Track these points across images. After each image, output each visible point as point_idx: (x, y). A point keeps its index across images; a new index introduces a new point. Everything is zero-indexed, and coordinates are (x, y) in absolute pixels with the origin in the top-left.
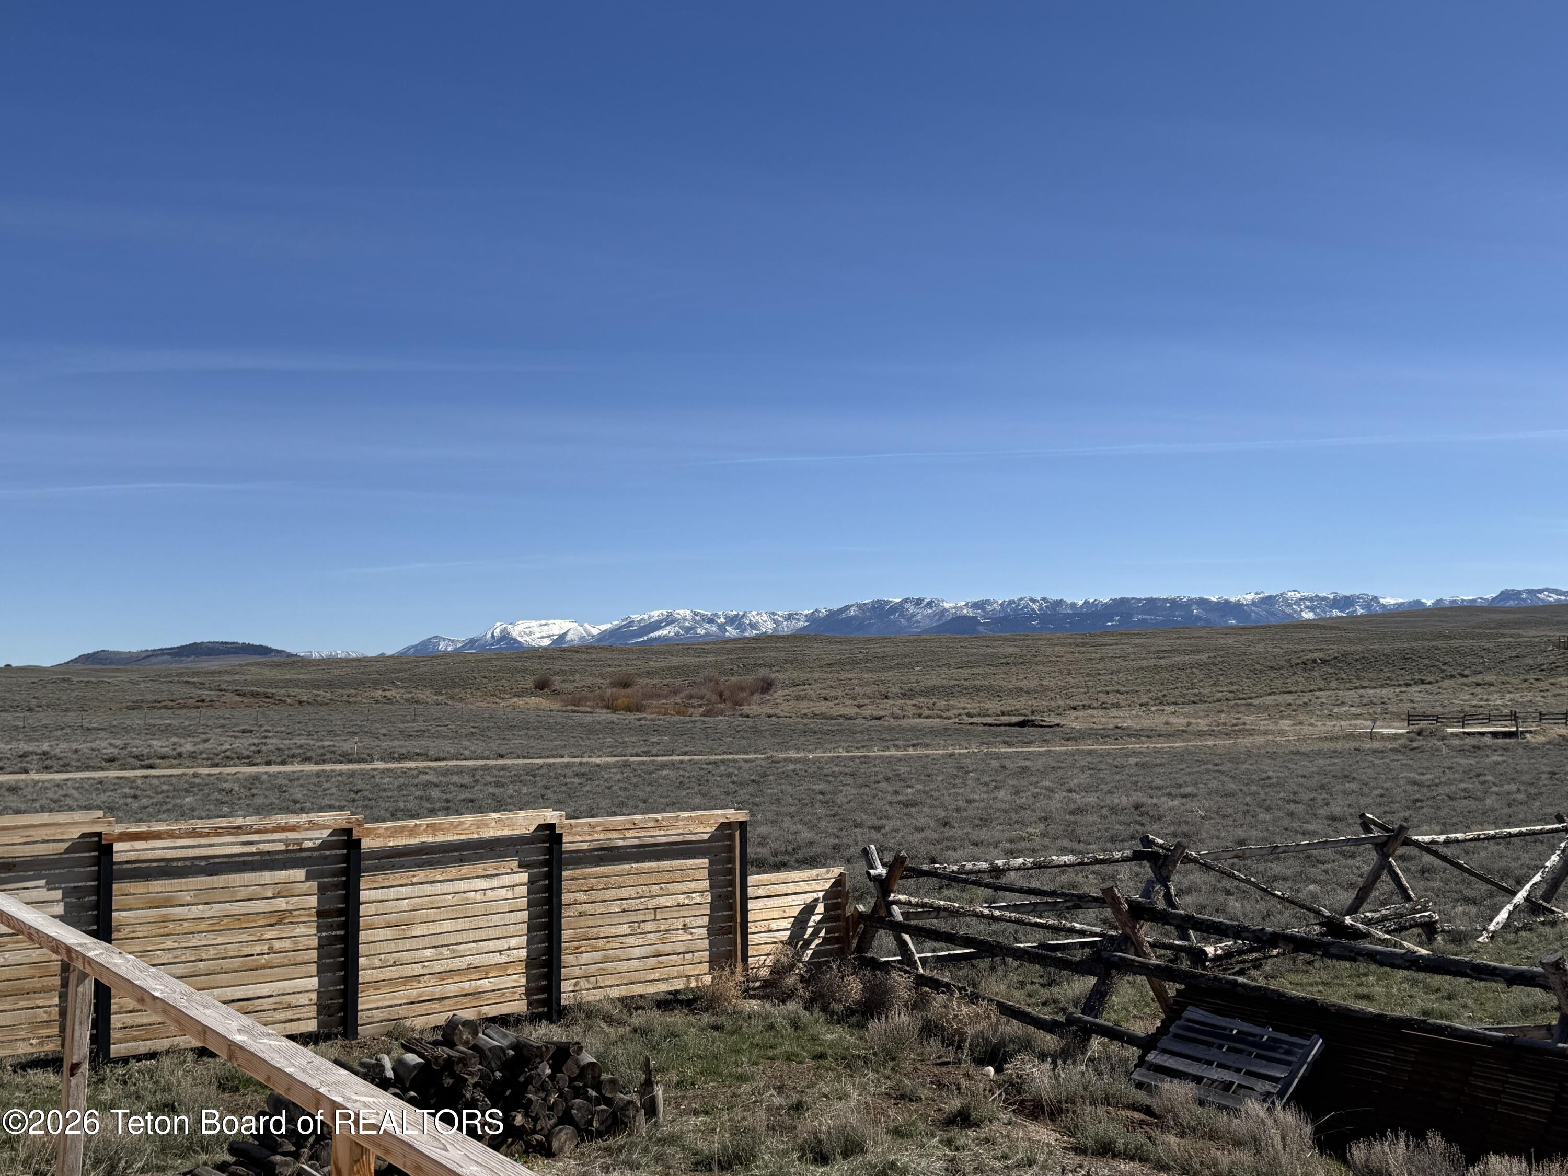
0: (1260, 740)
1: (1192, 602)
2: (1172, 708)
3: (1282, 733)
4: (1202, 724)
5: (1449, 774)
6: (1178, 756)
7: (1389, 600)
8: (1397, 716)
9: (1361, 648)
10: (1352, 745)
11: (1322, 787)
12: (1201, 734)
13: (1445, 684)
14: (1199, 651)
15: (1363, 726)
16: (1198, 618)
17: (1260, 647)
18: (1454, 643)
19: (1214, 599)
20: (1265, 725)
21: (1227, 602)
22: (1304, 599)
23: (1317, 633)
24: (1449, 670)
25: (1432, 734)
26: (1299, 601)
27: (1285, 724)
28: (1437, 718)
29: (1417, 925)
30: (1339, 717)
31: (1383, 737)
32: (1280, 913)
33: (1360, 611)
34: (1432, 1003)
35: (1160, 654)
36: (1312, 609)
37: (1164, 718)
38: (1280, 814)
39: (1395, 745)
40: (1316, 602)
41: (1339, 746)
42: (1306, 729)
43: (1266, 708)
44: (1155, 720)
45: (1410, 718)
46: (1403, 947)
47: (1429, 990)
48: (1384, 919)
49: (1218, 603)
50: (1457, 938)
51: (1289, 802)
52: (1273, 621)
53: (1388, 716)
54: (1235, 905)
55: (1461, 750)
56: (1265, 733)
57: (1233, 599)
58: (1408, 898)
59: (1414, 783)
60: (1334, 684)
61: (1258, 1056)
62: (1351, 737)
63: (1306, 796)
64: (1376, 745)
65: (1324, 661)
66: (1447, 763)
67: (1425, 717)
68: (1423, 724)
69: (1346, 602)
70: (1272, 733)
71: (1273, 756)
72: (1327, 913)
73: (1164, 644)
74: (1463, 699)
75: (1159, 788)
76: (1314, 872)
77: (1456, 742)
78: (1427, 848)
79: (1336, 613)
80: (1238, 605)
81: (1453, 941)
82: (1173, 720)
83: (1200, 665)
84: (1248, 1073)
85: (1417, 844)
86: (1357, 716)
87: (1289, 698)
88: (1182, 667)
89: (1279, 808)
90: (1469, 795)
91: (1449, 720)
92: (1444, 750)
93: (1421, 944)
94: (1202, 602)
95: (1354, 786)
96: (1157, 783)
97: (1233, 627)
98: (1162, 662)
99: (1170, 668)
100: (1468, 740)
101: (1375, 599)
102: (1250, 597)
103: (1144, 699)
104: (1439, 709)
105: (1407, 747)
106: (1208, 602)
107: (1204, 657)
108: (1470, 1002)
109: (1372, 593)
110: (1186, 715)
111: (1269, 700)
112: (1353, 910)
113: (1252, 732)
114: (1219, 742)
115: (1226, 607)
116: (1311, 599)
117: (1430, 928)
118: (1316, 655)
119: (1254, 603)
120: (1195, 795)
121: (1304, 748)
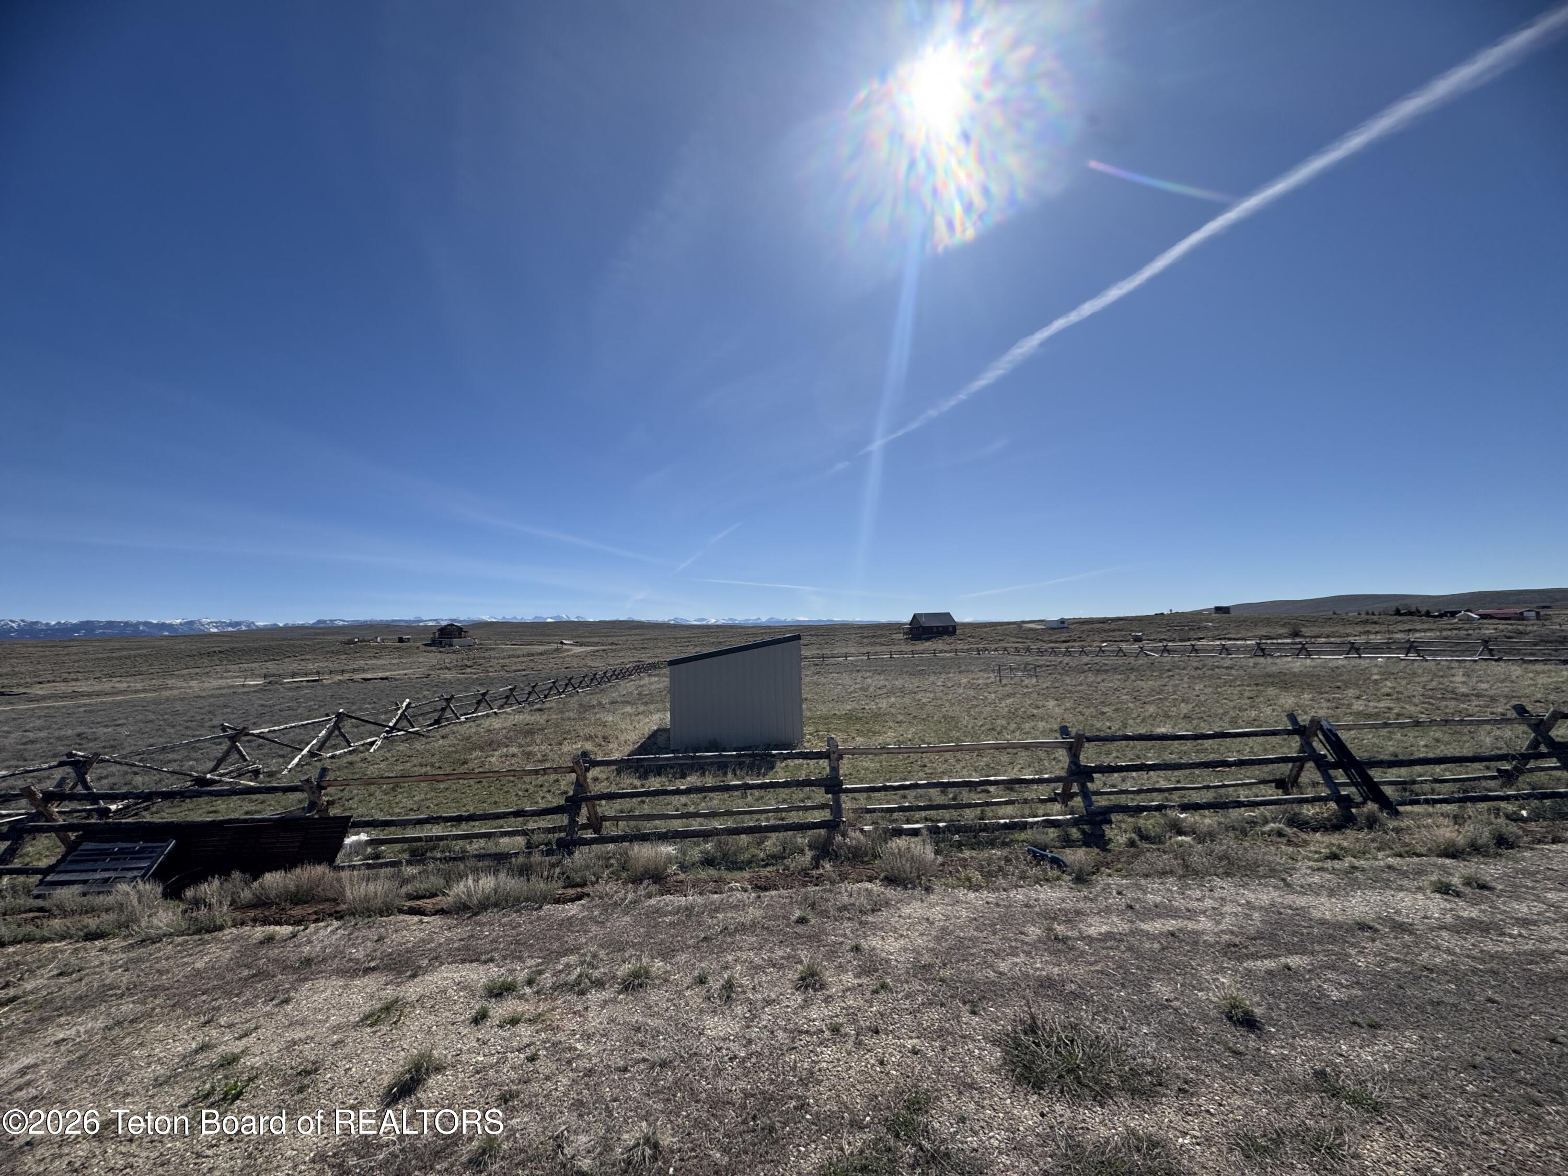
0: (176, 692)
1: (139, 623)
2: (118, 679)
3: (190, 687)
4: (139, 686)
5: (282, 700)
6: (119, 704)
7: (260, 624)
8: (259, 676)
9: (242, 645)
10: (232, 690)
11: (210, 712)
12: (137, 692)
13: (286, 660)
14: (141, 649)
15: (238, 682)
16: (143, 631)
17: (183, 646)
18: (291, 642)
19: (155, 622)
20: (179, 684)
21: (163, 624)
22: (212, 622)
23: (219, 638)
24: (288, 654)
25: (276, 683)
26: (208, 624)
27: (194, 683)
28: (280, 676)
29: (249, 772)
30: (226, 678)
31: (250, 686)
32: (168, 779)
33: (244, 628)
34: (252, 807)
35: (112, 650)
36: (216, 627)
37: (111, 685)
38: (181, 728)
39: (256, 689)
40: (218, 624)
41: (224, 691)
42: (206, 685)
43: (183, 676)
44: (107, 686)
45: (265, 676)
46: (240, 784)
47: (251, 801)
48: (231, 772)
49: (157, 624)
50: (271, 774)
51: (187, 722)
52: (192, 633)
53: (254, 676)
54: (138, 780)
55: (290, 689)
56: (180, 688)
57: (168, 622)
58: (246, 760)
59: (262, 705)
60: (225, 663)
61: (131, 859)
62: (233, 687)
63: (198, 718)
64: (246, 690)
65: (220, 652)
66: (282, 695)
67: (274, 675)
68: (271, 679)
69: (238, 624)
70: (185, 688)
71: (182, 699)
72: (195, 774)
73: (117, 645)
74: (295, 666)
75: (99, 723)
76: (194, 755)
77: (289, 685)
78: (259, 736)
79: (230, 629)
80: (171, 625)
81: (268, 776)
82: (117, 685)
83: (140, 656)
84: (123, 869)
85: (253, 735)
86: (237, 677)
87: (198, 670)
88: (129, 657)
89: (180, 725)
90: (289, 708)
91: (286, 677)
92: (282, 689)
93: (251, 781)
94: (147, 624)
95: (229, 710)
96: (99, 720)
97: (166, 636)
98: (114, 655)
99: (120, 658)
100: (295, 684)
101: (253, 623)
102: (178, 621)
103: (98, 675)
104: (281, 672)
105: (261, 690)
106: (151, 623)
107: (144, 651)
108: (273, 803)
109: (251, 620)
110: (127, 682)
111: (186, 672)
112: (213, 771)
113: (171, 689)
114: (149, 695)
115: (163, 626)
116: (216, 623)
117: (257, 772)
118: (215, 649)
119: (181, 624)
120: (125, 724)
121: (204, 694)
